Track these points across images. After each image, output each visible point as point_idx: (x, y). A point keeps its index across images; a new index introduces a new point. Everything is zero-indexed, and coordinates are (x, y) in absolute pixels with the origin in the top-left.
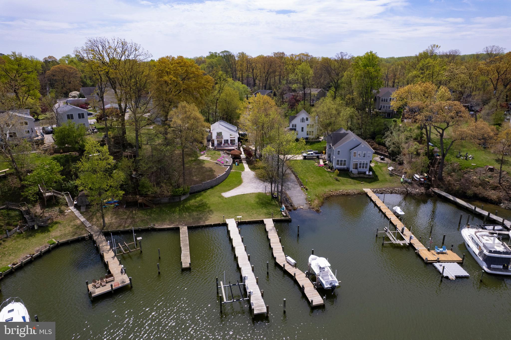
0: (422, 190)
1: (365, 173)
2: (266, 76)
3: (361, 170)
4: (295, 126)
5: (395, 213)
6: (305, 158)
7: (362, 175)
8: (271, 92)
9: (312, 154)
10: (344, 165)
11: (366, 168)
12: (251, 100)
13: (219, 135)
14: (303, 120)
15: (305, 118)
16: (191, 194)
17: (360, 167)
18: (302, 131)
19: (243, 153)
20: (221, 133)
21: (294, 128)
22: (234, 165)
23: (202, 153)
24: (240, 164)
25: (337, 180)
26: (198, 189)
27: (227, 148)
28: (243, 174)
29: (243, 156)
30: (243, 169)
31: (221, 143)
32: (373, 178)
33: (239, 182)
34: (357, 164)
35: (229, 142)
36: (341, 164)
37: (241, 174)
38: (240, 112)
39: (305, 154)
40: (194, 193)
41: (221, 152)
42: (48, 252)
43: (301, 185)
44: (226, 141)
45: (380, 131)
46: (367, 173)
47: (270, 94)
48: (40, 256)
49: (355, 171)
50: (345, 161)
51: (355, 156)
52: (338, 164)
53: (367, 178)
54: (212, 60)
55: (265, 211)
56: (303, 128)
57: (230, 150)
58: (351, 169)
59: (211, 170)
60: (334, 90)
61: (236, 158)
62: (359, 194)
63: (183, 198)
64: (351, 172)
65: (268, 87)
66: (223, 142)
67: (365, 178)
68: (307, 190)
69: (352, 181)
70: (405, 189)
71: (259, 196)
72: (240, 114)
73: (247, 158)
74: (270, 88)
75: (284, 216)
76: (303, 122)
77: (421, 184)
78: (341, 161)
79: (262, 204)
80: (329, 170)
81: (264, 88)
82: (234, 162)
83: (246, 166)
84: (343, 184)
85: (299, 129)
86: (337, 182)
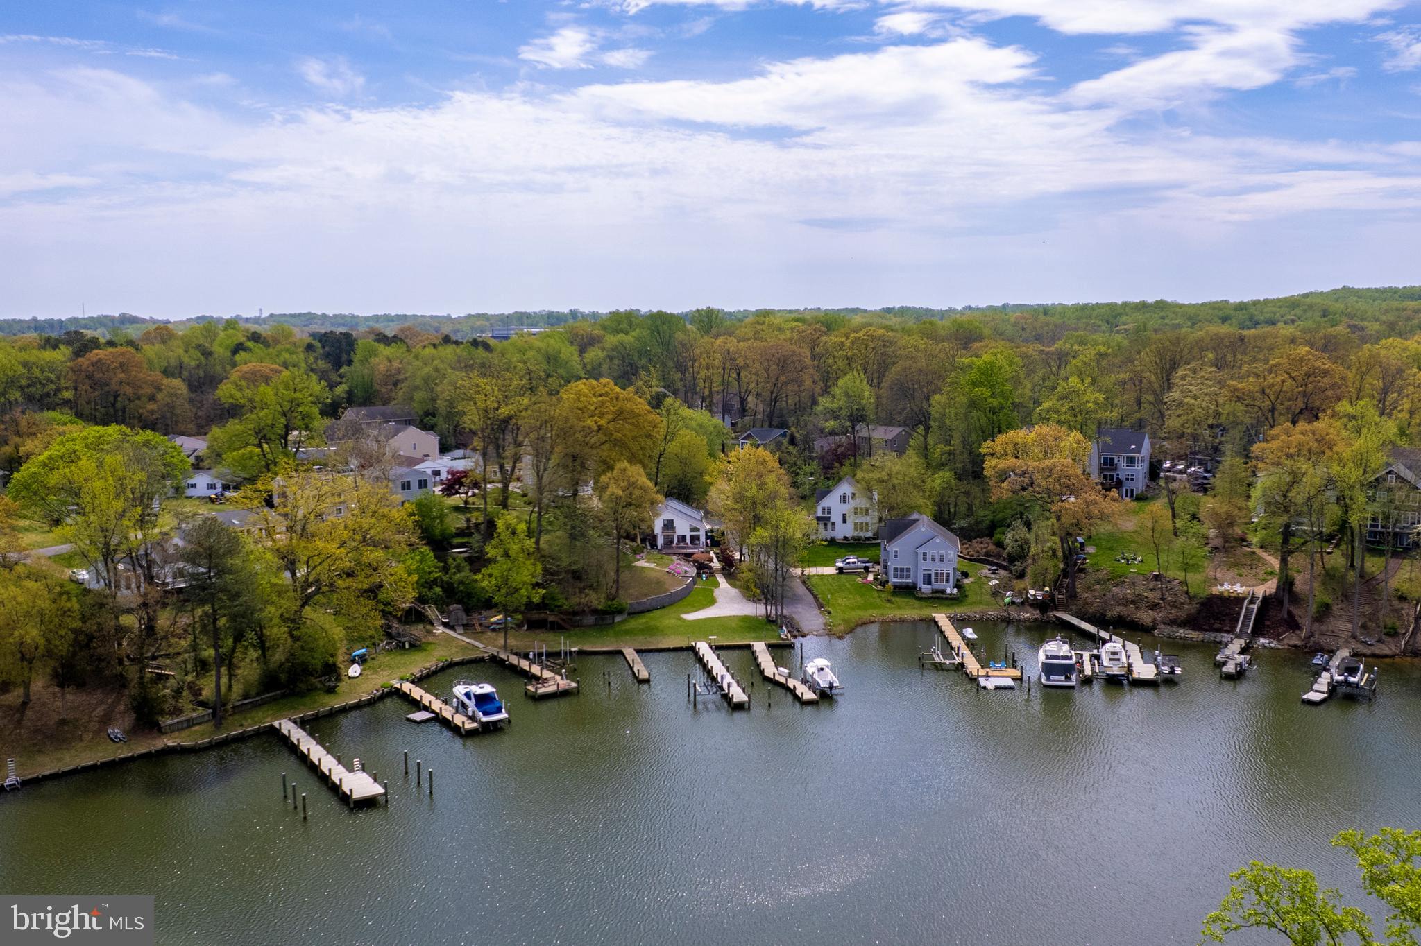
0: (1036, 614)
1: (943, 591)
2: (772, 393)
3: (938, 586)
4: (829, 512)
5: (964, 638)
6: (840, 570)
7: (940, 595)
8: (784, 435)
9: (854, 563)
10: (908, 577)
11: (947, 581)
12: (732, 455)
13: (669, 525)
14: (844, 499)
15: (849, 494)
16: (629, 614)
17: (936, 581)
18: (845, 521)
19: (715, 560)
20: (672, 521)
21: (826, 515)
22: (699, 579)
23: (638, 557)
24: (711, 578)
25: (889, 601)
26: (641, 608)
27: (684, 551)
28: (717, 592)
29: (716, 564)
30: (717, 585)
31: (672, 542)
32: (957, 599)
33: (712, 602)
34: (929, 575)
35: (688, 540)
36: (902, 577)
37: (713, 592)
38: (711, 480)
39: (840, 565)
40: (634, 613)
41: (674, 557)
42: (443, 669)
43: (820, 606)
44: (683, 538)
45: (1005, 519)
46: (948, 591)
47: (780, 438)
48: (435, 673)
49: (926, 589)
50: (908, 570)
51: (925, 559)
52: (895, 576)
53: (946, 598)
54: (621, 336)
55: (753, 635)
56: (844, 516)
57: (690, 555)
58: (920, 584)
59: (659, 583)
60: (923, 433)
61: (702, 567)
62: (922, 620)
63: (618, 619)
64: (920, 589)
65: (776, 421)
66: (676, 541)
67: (942, 598)
68: (829, 613)
69: (917, 603)
70: (1005, 614)
71: (745, 619)
72: (711, 484)
73: (723, 568)
74: (783, 425)
75: (783, 639)
76: (845, 502)
77: (1035, 604)
78: (902, 570)
79: (750, 628)
80: (880, 587)
81: (766, 424)
82: (699, 575)
83: (721, 579)
84: (899, 608)
85: (836, 517)
86: (888, 605)
